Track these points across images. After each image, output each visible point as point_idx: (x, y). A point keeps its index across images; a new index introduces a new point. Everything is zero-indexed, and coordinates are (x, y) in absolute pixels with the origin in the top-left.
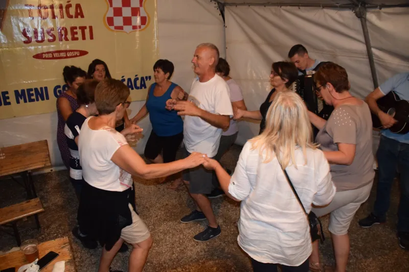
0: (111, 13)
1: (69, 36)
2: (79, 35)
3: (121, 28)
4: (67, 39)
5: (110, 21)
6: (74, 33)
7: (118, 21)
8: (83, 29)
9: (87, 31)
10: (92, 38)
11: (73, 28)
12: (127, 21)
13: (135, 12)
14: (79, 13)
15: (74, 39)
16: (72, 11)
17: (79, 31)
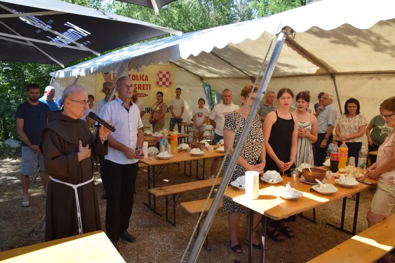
0: (158, 80)
1: (142, 88)
2: (146, 88)
3: (161, 86)
4: (141, 89)
5: (158, 83)
6: (144, 87)
7: (161, 83)
8: (147, 85)
9: (149, 86)
10: (150, 89)
11: (144, 85)
12: (164, 83)
13: (167, 80)
14: (147, 79)
15: (144, 89)
16: (144, 78)
17: (146, 86)
